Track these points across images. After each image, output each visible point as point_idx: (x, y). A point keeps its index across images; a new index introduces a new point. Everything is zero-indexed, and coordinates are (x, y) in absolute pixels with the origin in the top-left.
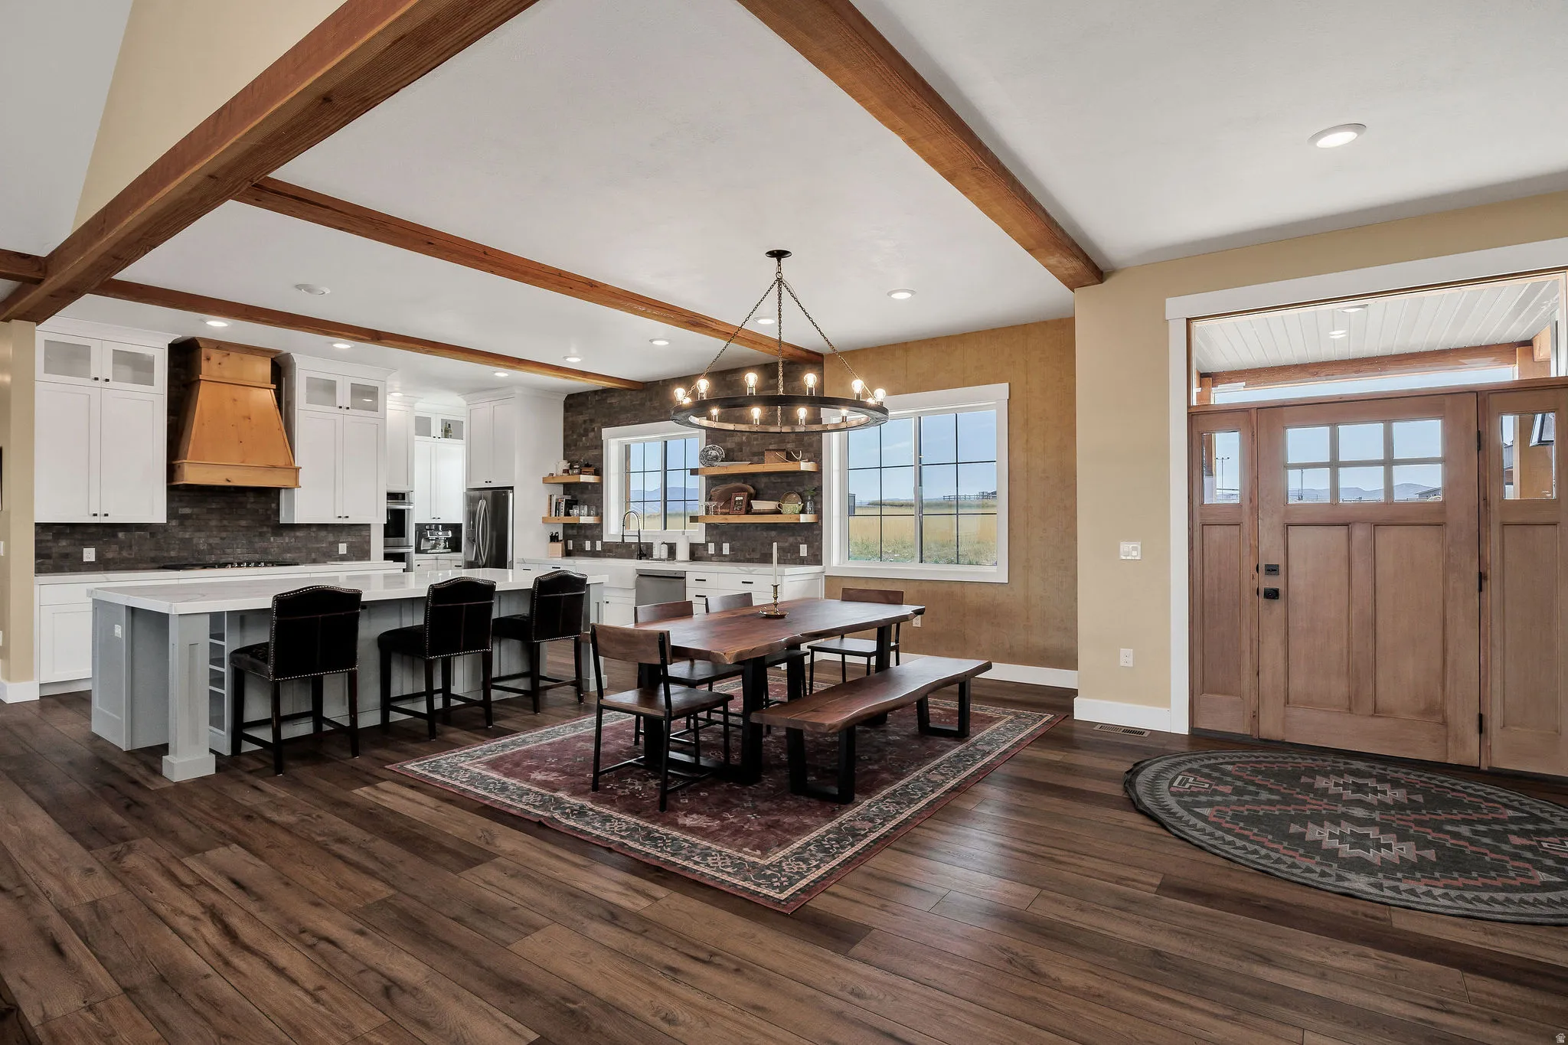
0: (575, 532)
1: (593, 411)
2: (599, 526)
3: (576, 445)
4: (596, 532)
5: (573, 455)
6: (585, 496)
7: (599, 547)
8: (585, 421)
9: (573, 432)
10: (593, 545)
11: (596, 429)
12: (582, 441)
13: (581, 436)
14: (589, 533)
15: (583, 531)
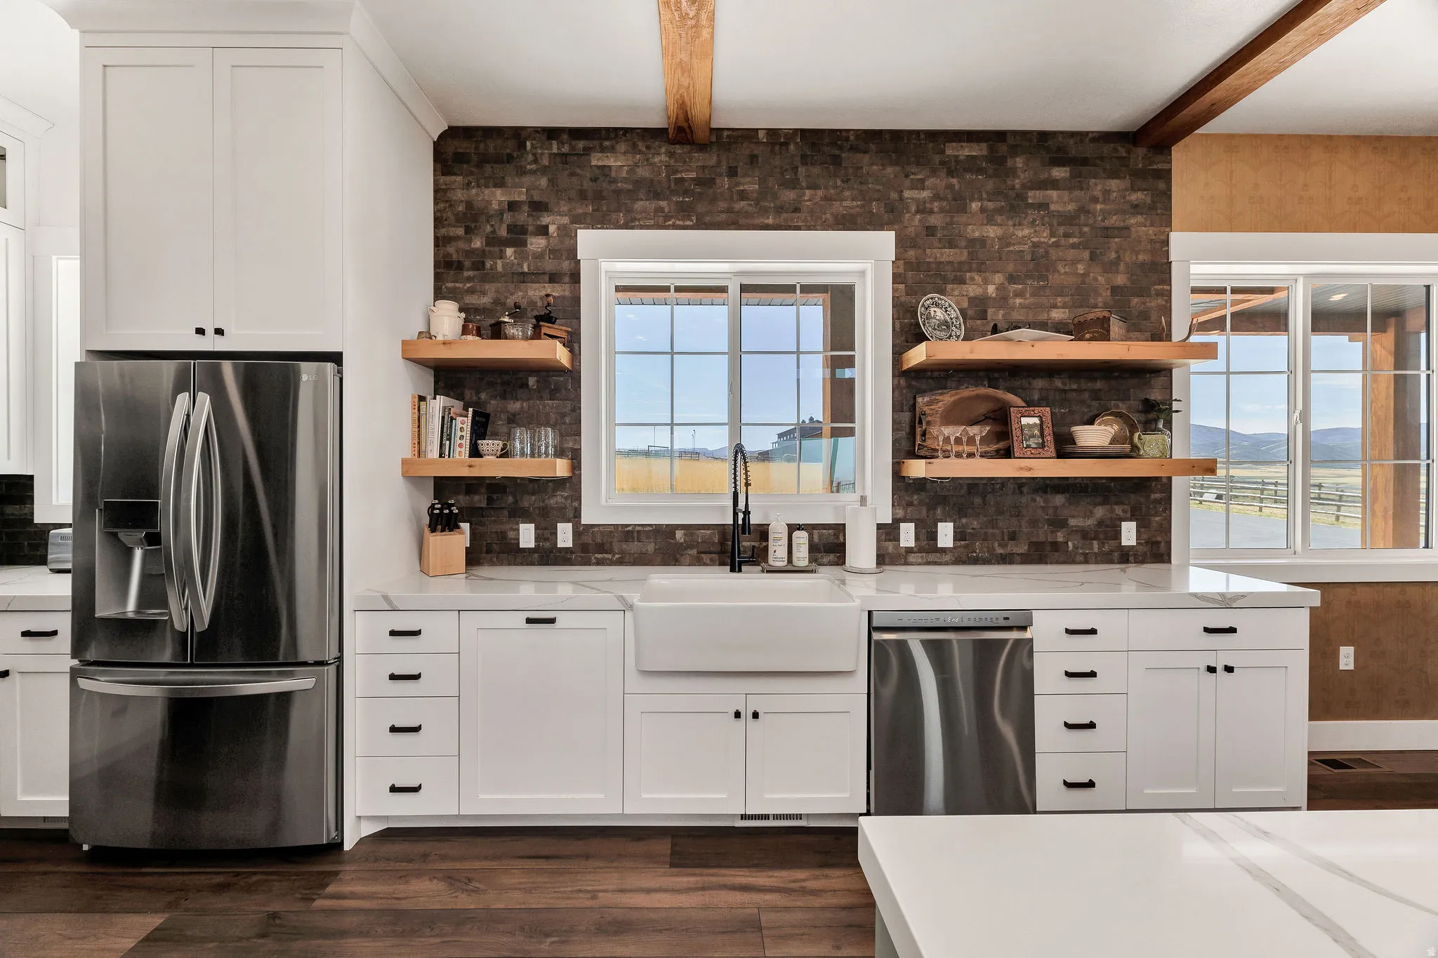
0: (479, 500)
1: (544, 182)
2: (572, 484)
3: (479, 266)
4: (557, 499)
5: (472, 291)
6: (515, 406)
7: (565, 536)
8: (512, 206)
9: (468, 230)
10: (546, 534)
11: (552, 229)
12: (502, 256)
13: (495, 242)
14: (527, 502)
15: (510, 499)
